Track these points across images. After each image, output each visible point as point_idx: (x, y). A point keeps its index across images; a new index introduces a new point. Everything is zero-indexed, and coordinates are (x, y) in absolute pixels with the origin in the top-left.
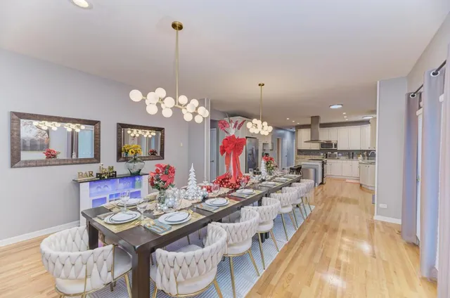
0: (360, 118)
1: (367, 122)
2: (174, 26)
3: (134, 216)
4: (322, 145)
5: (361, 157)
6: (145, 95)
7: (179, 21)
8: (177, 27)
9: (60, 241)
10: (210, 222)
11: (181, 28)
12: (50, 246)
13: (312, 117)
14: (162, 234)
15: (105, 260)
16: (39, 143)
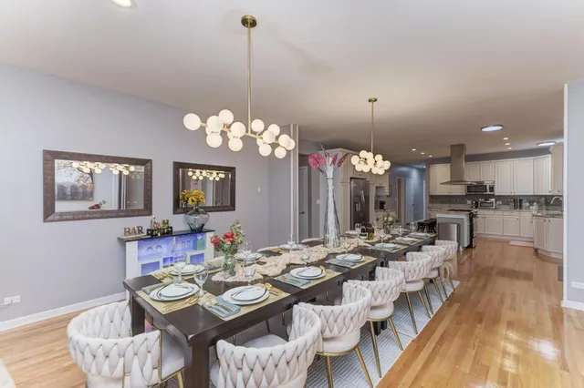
0: (532, 145)
1: (545, 151)
2: (244, 22)
3: (191, 289)
4: (469, 188)
5: (535, 207)
6: (204, 120)
7: (250, 14)
8: (249, 23)
9: (93, 321)
10: (296, 303)
11: (253, 24)
12: (79, 328)
13: (452, 146)
14: (226, 319)
15: (149, 352)
16: (81, 190)
